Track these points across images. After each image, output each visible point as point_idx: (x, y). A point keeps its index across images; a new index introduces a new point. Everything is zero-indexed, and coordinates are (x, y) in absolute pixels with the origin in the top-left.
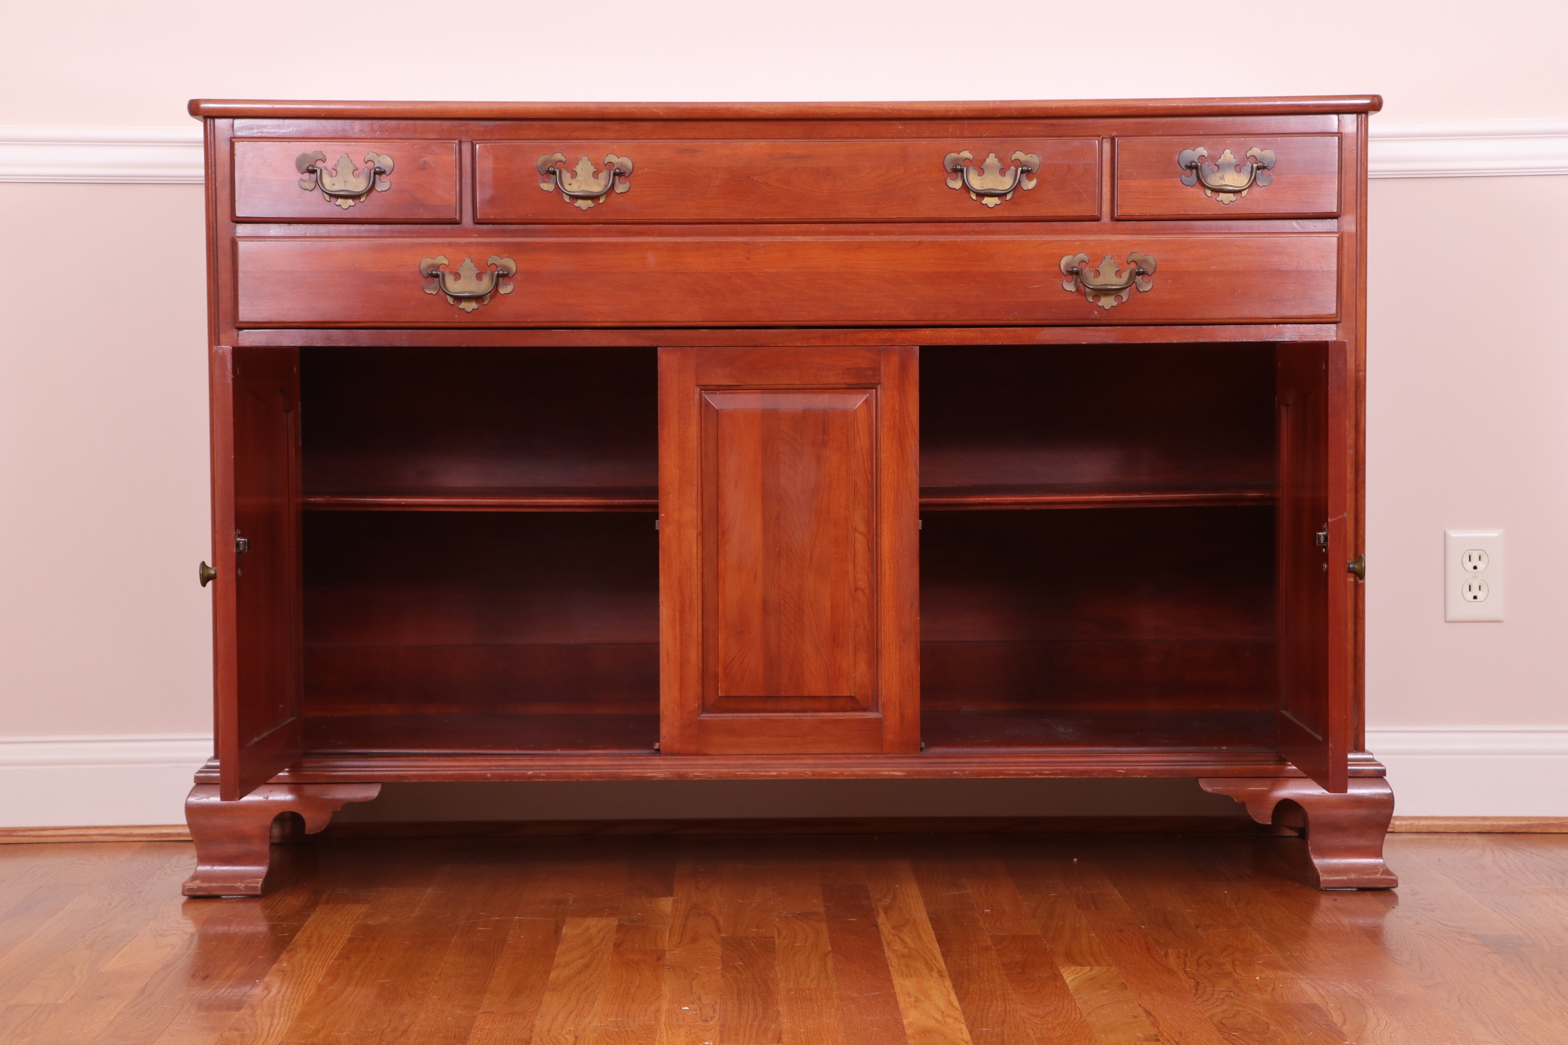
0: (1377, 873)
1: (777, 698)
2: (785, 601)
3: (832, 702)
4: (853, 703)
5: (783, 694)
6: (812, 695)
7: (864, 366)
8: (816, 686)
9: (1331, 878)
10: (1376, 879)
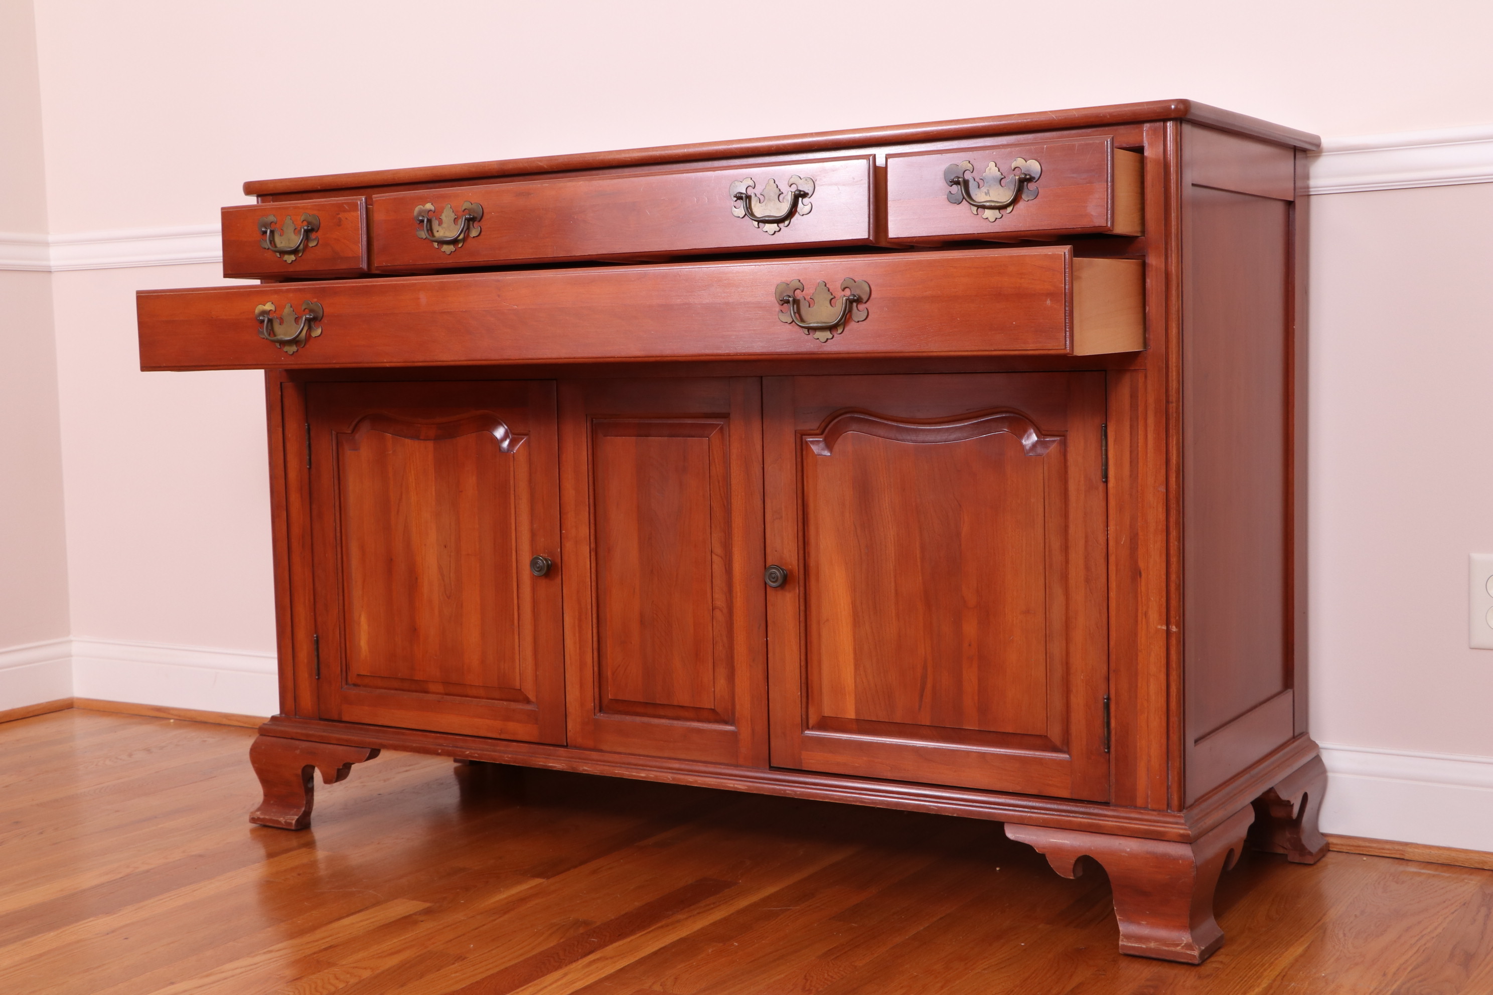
0: (1178, 945)
1: (655, 705)
2: (657, 615)
3: (699, 713)
4: (715, 716)
5: (658, 702)
6: (681, 705)
8: (683, 697)
9: (1130, 944)
10: (1175, 952)
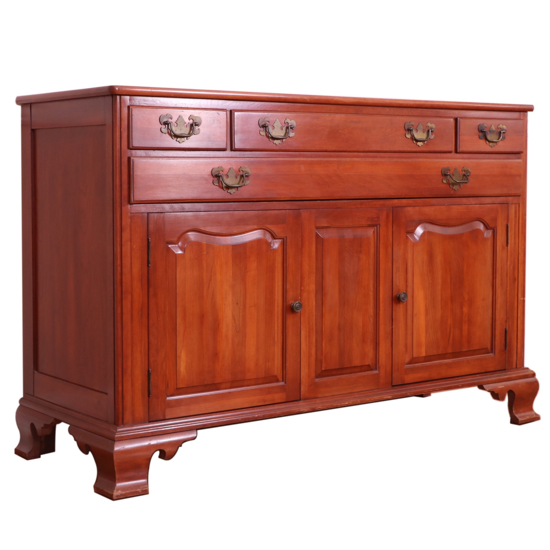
2: (346, 324)
4: (369, 368)
6: (355, 366)
7: (375, 216)
8: (357, 362)
